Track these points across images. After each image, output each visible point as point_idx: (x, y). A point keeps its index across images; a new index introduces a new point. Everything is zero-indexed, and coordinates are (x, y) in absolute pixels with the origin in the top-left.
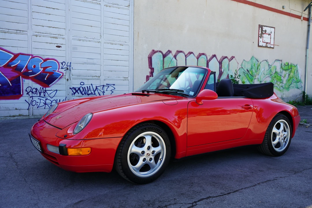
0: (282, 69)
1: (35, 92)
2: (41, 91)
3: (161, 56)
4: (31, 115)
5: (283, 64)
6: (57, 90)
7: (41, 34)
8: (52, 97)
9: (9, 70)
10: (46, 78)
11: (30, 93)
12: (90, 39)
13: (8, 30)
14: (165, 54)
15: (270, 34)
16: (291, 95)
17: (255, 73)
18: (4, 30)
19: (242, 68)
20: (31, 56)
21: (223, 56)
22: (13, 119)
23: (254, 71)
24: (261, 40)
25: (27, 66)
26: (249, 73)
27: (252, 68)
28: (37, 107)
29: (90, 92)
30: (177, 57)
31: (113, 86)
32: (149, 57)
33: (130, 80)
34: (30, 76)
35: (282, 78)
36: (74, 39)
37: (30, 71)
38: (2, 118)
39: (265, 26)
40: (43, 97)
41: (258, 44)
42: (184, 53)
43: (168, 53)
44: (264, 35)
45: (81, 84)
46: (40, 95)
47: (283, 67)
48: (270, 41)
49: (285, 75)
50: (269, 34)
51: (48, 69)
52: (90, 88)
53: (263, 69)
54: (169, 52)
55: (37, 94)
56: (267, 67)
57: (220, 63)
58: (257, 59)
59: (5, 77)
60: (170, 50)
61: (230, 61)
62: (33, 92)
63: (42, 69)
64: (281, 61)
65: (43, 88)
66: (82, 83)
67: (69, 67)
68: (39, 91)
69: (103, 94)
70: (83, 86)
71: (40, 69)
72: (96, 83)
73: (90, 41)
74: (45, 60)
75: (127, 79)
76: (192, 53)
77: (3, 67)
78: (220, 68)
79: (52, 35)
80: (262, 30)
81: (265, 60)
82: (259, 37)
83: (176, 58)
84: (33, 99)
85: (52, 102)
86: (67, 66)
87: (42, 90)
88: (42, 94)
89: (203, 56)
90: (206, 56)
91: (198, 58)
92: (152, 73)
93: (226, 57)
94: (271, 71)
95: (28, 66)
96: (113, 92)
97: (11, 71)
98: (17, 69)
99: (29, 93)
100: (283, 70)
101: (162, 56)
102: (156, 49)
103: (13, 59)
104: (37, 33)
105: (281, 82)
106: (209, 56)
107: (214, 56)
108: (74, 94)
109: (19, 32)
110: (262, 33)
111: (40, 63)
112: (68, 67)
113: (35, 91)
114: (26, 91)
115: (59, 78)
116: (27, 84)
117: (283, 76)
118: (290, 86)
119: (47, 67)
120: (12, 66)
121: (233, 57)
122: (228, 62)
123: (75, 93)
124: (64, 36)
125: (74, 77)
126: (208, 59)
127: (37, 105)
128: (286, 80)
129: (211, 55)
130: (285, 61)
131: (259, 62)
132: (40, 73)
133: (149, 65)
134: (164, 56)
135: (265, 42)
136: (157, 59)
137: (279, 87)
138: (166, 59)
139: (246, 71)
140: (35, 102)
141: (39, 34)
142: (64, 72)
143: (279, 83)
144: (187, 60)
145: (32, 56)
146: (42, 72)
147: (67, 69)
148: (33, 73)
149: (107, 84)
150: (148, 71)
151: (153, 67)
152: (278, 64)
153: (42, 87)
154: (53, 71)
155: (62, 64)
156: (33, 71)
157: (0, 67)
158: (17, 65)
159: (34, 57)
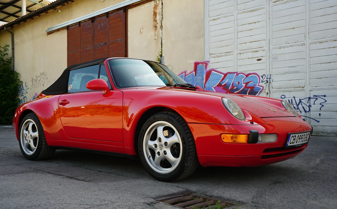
10: (248, 93)
12: (291, 44)
13: (220, 55)
20: (236, 74)
25: (233, 83)
31: (323, 97)
34: (235, 92)
36: (274, 49)
37: (235, 87)
45: (281, 98)
51: (250, 85)
52: (292, 102)
63: (245, 84)
66: (283, 96)
67: (269, 79)
69: (310, 108)
71: (243, 85)
72: (299, 95)
74: (247, 76)
77: (217, 86)
79: (254, 50)
86: (267, 79)
96: (323, 106)
97: (222, 89)
103: (223, 79)
104: (240, 51)
109: (227, 53)
111: (243, 79)
112: (267, 80)
115: (259, 92)
119: (248, 83)
120: (222, 85)
124: (264, 48)
125: (273, 90)
132: (243, 89)
141: (243, 51)
142: (264, 85)
146: (245, 87)
147: (267, 81)
148: (237, 89)
149: (314, 96)
154: (254, 86)
155: (262, 77)
156: (237, 88)
157: (215, 87)
158: (226, 83)
159: (238, 74)
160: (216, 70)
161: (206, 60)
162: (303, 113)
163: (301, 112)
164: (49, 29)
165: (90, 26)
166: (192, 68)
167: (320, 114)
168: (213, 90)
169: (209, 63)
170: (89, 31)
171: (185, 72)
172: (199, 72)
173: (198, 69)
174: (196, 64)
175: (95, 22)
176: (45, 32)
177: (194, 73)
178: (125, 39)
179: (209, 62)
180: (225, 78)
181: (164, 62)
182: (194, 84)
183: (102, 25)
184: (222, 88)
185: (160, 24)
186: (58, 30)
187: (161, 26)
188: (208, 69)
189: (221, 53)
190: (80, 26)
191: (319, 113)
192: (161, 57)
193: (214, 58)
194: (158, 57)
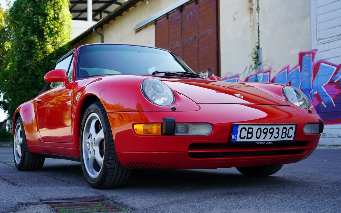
9: (333, 87)
59: (329, 96)
77: (328, 84)
97: (336, 88)
98: (340, 84)
103: (336, 73)
109: (340, 36)
120: (335, 81)
157: (325, 85)
158: (339, 79)
160: (327, 62)
161: (313, 49)
164: (137, 25)
165: (179, 17)
166: (297, 62)
168: (323, 89)
169: (316, 52)
170: (178, 23)
171: (288, 67)
172: (305, 65)
173: (304, 62)
174: (302, 55)
175: (184, 11)
176: (133, 29)
177: (298, 68)
178: (216, 29)
179: (316, 50)
180: (338, 72)
181: (262, 55)
182: (299, 83)
183: (191, 14)
184: (335, 86)
185: (257, 5)
186: (146, 26)
187: (257, 8)
188: (316, 61)
189: (332, 37)
190: (167, 18)
192: (258, 49)
193: (323, 45)
194: (254, 49)
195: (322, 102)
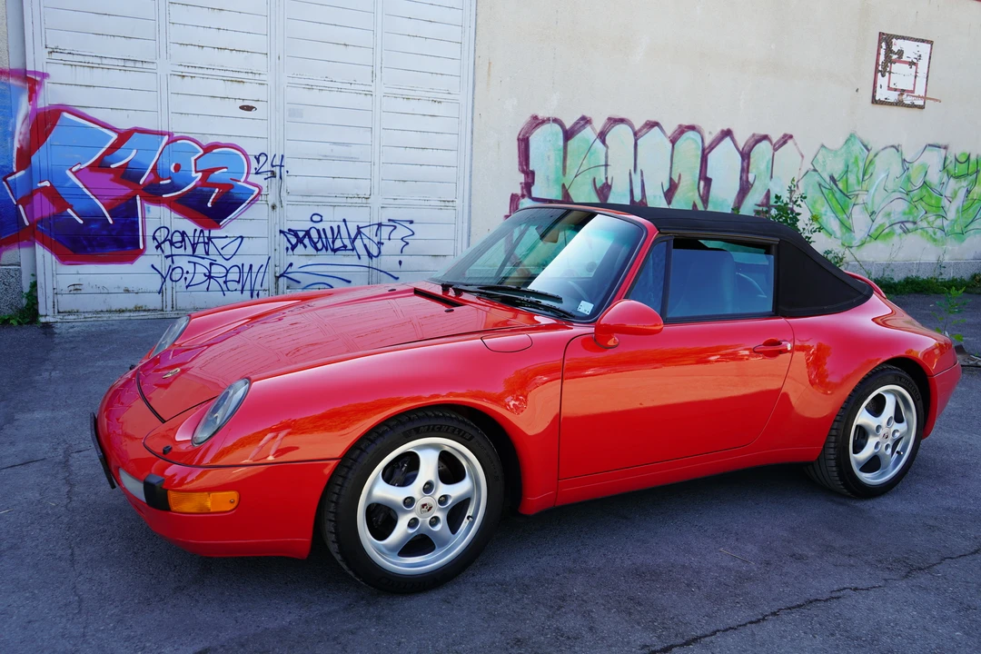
0: (946, 174)
1: (181, 242)
2: (196, 239)
3: (557, 135)
4: (169, 308)
5: (951, 158)
6: (242, 238)
7: (197, 71)
8: (227, 257)
9: (105, 179)
10: (211, 200)
11: (166, 246)
12: (340, 85)
13: (98, 60)
14: (572, 127)
15: (914, 64)
16: (969, 256)
17: (857, 188)
18: (87, 59)
19: (815, 170)
20: (166, 138)
21: (754, 135)
22: (117, 318)
23: (852, 179)
24: (882, 81)
25: (155, 165)
26: (836, 185)
27: (847, 171)
28: (187, 287)
29: (338, 244)
30: (607, 138)
31: (407, 225)
32: (521, 137)
33: (459, 209)
34: (164, 196)
35: (945, 202)
36: (293, 86)
37: (163, 180)
38: (87, 315)
39: (898, 37)
40: (203, 258)
41: (874, 97)
42: (631, 126)
43: (579, 125)
44: (895, 67)
45: (312, 220)
46: (194, 251)
47: (951, 167)
48: (914, 85)
49: (955, 193)
50: (911, 64)
51: (217, 176)
52: (339, 232)
53: (883, 175)
54: (585, 121)
55: (185, 249)
56: (897, 169)
57: (746, 156)
58: (866, 143)
59: (92, 197)
60: (588, 115)
61: (775, 150)
62: (174, 241)
63: (200, 175)
64: (946, 148)
65: (202, 231)
66: (316, 218)
67: (278, 168)
68: (192, 239)
69: (379, 248)
70: (319, 226)
71: (194, 174)
72: (357, 217)
73: (340, 90)
74: (208, 149)
75: (451, 204)
76: (656, 124)
77: (87, 170)
78: (745, 170)
79: (227, 74)
80: (889, 50)
81: (893, 146)
82: (877, 71)
83: (604, 142)
84: (173, 262)
85: (228, 272)
86: (273, 166)
87: (199, 237)
88: (200, 249)
89: (690, 134)
90: (699, 136)
91: (673, 141)
92: (528, 186)
93: (765, 137)
94: (909, 179)
95: (160, 166)
96: (407, 243)
97: (111, 180)
98: (128, 175)
99: (162, 245)
100: (950, 176)
101: (561, 135)
102: (541, 115)
103: (115, 147)
104: (182, 69)
105: (938, 216)
106: (710, 133)
107: (727, 133)
108: (293, 249)
109: (131, 64)
110: (888, 60)
111: (193, 159)
112: (274, 169)
113: (180, 239)
114: (154, 238)
115: (247, 202)
116: (156, 218)
117: (948, 194)
118: (970, 227)
119: (212, 171)
120: (112, 166)
121: (786, 138)
122: (772, 151)
123: (296, 245)
124: (262, 77)
125: (291, 198)
126: (707, 143)
127: (186, 279)
128: (958, 210)
129: (716, 132)
130: (957, 150)
131: (872, 153)
132: (195, 187)
133: (520, 164)
134: (568, 135)
135: (896, 90)
136: (545, 143)
137: (930, 230)
138: (572, 143)
139: (828, 179)
140: (179, 271)
141: (193, 70)
142: (264, 184)
143: (932, 218)
144: (639, 147)
145: (169, 136)
146: (200, 183)
147: (273, 175)
148: (172, 187)
149: (389, 220)
150: (516, 181)
151: (531, 169)
152: (934, 160)
153: (199, 229)
154: (232, 182)
155: (258, 160)
156: (172, 182)
157: (80, 170)
158: (127, 164)
159: (176, 140)
160: (85, 114)
161: (31, 68)
162: (365, 260)
163: (359, 258)
167: (400, 262)
168: (68, 179)
169: (46, 81)
179: (44, 75)
188: (43, 103)
189: (101, 57)
191: (398, 258)
193: (68, 67)
195: (69, 211)
